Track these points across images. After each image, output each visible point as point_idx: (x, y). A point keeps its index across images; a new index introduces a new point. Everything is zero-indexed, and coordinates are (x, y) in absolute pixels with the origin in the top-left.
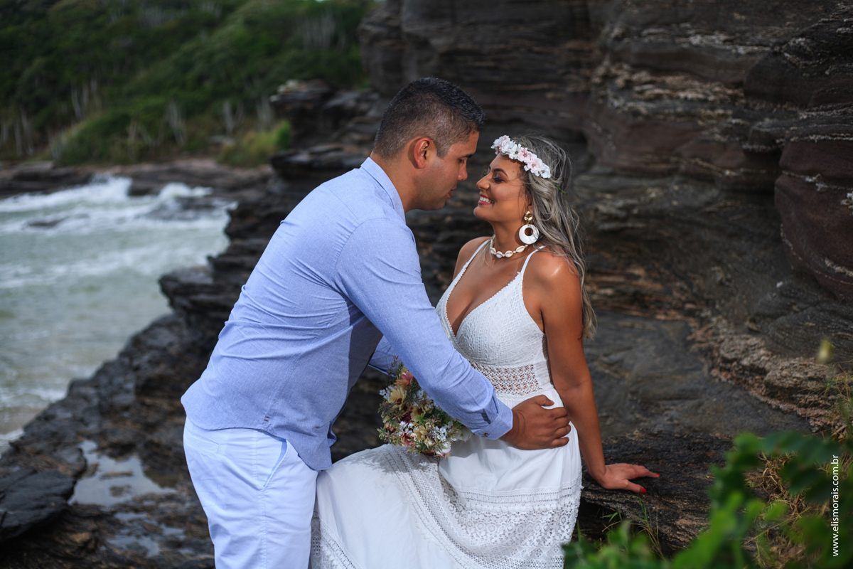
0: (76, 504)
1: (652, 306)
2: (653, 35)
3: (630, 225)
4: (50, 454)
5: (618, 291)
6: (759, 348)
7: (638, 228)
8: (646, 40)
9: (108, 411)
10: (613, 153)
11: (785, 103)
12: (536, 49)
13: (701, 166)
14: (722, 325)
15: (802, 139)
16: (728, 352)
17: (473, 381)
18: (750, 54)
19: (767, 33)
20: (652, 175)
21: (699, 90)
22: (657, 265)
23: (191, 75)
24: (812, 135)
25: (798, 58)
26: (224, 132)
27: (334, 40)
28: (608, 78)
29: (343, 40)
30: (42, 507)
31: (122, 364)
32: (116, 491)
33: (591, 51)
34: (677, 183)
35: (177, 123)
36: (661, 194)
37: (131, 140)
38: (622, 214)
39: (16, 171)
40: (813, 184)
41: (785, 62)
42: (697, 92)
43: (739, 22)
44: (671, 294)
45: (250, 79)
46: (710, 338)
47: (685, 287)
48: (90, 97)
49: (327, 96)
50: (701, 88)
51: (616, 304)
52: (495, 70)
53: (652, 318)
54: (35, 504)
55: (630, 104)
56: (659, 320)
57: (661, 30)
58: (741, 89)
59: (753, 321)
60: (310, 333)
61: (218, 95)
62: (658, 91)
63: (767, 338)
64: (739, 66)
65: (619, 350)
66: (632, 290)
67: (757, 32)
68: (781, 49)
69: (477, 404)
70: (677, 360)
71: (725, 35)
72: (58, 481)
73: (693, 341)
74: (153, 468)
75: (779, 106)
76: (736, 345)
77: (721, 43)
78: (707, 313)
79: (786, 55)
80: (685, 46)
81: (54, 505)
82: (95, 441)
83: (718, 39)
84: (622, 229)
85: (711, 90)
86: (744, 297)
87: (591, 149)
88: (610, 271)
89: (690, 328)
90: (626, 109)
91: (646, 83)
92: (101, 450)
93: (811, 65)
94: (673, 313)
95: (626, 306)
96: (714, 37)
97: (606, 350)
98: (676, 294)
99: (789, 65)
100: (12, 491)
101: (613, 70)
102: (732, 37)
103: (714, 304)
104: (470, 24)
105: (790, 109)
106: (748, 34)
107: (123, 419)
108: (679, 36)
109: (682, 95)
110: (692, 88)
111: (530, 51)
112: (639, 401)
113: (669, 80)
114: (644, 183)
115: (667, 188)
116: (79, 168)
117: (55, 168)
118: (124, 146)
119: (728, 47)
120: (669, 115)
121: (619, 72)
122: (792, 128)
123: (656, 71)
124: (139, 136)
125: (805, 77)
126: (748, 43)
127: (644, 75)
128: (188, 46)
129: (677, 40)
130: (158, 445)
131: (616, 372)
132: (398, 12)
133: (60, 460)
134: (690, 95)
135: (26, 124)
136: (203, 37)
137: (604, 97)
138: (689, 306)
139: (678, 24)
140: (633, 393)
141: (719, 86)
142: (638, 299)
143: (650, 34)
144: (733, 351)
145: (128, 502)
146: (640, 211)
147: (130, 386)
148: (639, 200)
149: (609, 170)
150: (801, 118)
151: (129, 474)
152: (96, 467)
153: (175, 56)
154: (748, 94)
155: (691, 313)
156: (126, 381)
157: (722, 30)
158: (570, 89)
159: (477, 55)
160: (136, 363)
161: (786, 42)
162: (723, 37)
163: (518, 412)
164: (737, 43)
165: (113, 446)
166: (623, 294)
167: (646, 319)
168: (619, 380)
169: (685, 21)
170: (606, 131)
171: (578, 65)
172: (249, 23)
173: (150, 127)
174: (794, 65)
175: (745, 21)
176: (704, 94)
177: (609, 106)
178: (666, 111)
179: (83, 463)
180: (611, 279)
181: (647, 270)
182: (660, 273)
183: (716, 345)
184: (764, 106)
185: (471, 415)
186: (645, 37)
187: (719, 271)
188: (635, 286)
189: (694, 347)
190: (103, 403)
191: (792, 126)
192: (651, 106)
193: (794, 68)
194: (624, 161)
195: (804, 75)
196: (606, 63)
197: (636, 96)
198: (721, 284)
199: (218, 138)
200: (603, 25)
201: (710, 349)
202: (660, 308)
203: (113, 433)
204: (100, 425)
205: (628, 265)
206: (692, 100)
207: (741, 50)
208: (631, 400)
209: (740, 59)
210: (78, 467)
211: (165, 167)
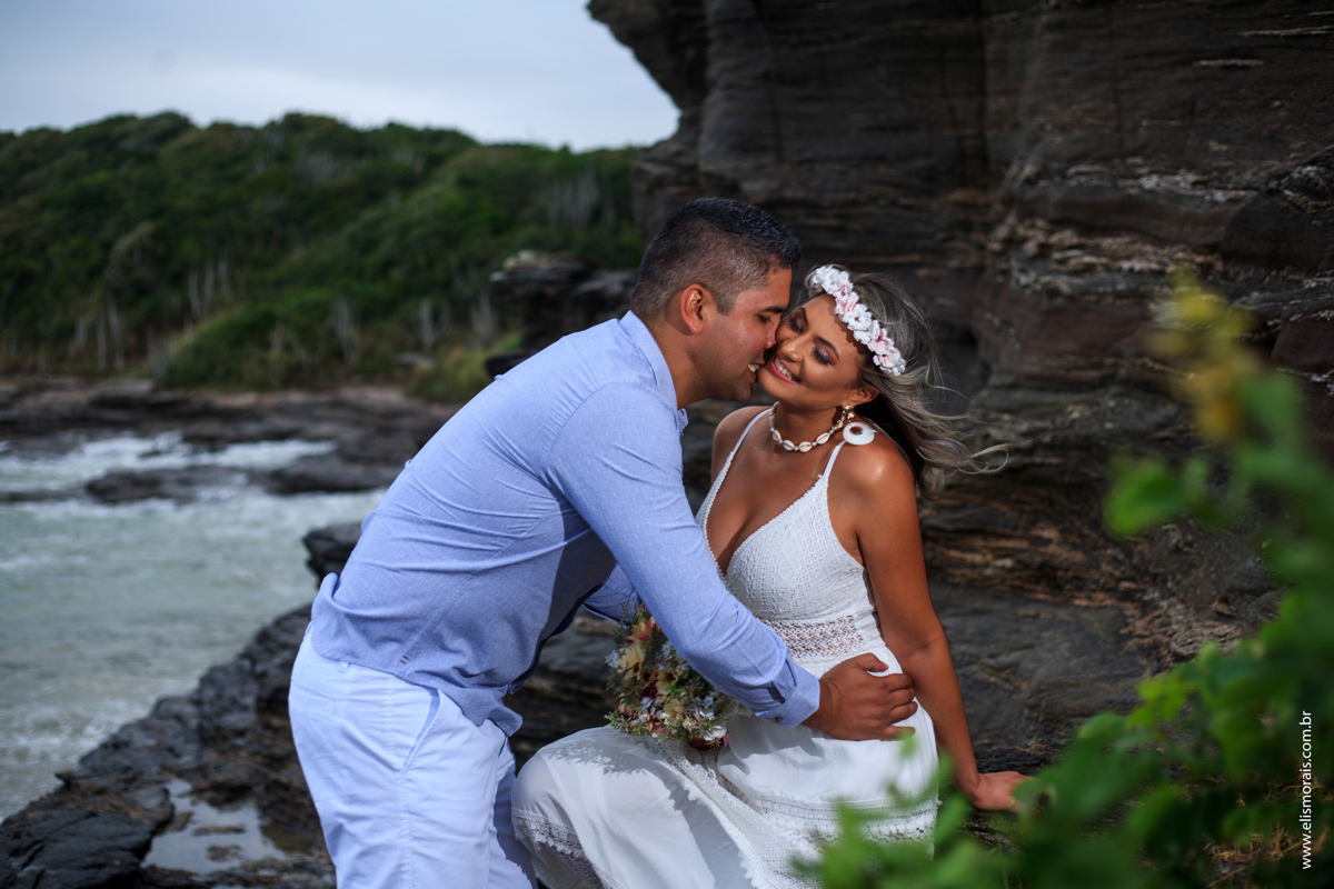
0: (153, 868)
1: (1068, 586)
2: (1084, 175)
3: (1037, 460)
4: (119, 794)
5: (1019, 562)
6: (1232, 639)
7: (1050, 465)
8: (1073, 183)
9: (211, 736)
10: (1014, 355)
11: (1283, 268)
12: (904, 201)
13: (1152, 369)
14: (1176, 612)
15: (1307, 317)
16: (1183, 646)
17: (754, 638)
18: (1232, 201)
19: (1261, 169)
20: (1075, 387)
21: (1152, 258)
22: (1078, 524)
23: (372, 260)
24: (1323, 311)
25: (1304, 197)
26: (418, 347)
27: (596, 215)
28: (1013, 242)
29: (609, 215)
30: (101, 866)
31: (240, 670)
32: (217, 853)
33: (988, 206)
34: (1115, 397)
35: (347, 331)
36: (1088, 413)
37: (275, 354)
38: (1027, 443)
39: (94, 392)
40: (1323, 384)
41: (1285, 204)
42: (1149, 261)
43: (1217, 155)
44: (1098, 567)
45: (463, 268)
46: (1156, 631)
47: (1121, 556)
48: (217, 285)
49: (579, 277)
50: (1156, 254)
51: (1017, 583)
52: (839, 231)
53: (1067, 603)
54: (89, 860)
55: (1046, 279)
56: (1078, 607)
57: (1097, 168)
58: (1216, 255)
59: (1225, 600)
60: (493, 542)
61: (411, 291)
62: (1088, 259)
63: (1245, 624)
64: (1214, 220)
65: (1014, 649)
66: (1038, 559)
67: (1245, 169)
68: (1279, 185)
69: (761, 675)
70: (1103, 662)
71: (1196, 174)
72: (128, 828)
73: (1130, 635)
74: (276, 822)
75: (1274, 273)
76: (1196, 636)
77: (1188, 186)
78: (1153, 594)
79: (1287, 192)
80: (1134, 191)
81: (118, 863)
82: (188, 780)
83: (1184, 180)
84: (1025, 467)
85: (1170, 258)
86: (1212, 569)
87: (982, 354)
88: (1008, 531)
89: (1126, 617)
90: (1038, 287)
91: (1071, 247)
92: (197, 793)
93: (1325, 207)
94: (1100, 596)
95: (1030, 587)
96: (1178, 178)
97: (993, 648)
98: (1106, 568)
99: (1292, 208)
100: (55, 841)
101: (1021, 231)
102: (1206, 178)
103: (1165, 581)
104: (802, 162)
105: (1291, 277)
106: (1230, 173)
107: (237, 748)
108: (1124, 177)
109: (1126, 265)
110: (1142, 255)
111: (894, 204)
112: (1041, 719)
113: (1107, 243)
114: (1062, 398)
115: (1098, 404)
116: (192, 393)
117: (155, 390)
118: (263, 362)
119: (1199, 193)
120: (1104, 294)
121: (1030, 233)
122: (1292, 302)
123: (1087, 229)
124: (288, 347)
125: (1315, 226)
126: (1230, 186)
127: (1067, 236)
128: (370, 214)
129: (1121, 183)
130: (286, 787)
131: (1007, 680)
132: (694, 145)
133: (133, 804)
134: (1138, 265)
135: (115, 321)
136: (394, 201)
137: (1006, 273)
138: (1125, 585)
139: (1123, 158)
140: (1032, 708)
141: (1184, 251)
142: (1047, 576)
143: (1079, 174)
144: (1191, 643)
145: (234, 869)
146: (1054, 438)
147: (249, 700)
148: (1053, 422)
149: (1009, 379)
150: (1307, 287)
151: (238, 830)
152: (188, 817)
153: (350, 228)
154: (1226, 257)
155: (1128, 596)
156: (243, 693)
157: (1191, 167)
158: (954, 263)
159: (813, 207)
160: (260, 668)
161: (1287, 174)
162: (1191, 178)
163: (828, 683)
164: (1213, 187)
165: (217, 787)
166: (1026, 566)
167: (1057, 605)
168: (1011, 693)
169: (1135, 153)
170: (1007, 323)
171: (967, 227)
172: (465, 182)
173: (305, 334)
174: (1299, 207)
175: (1227, 153)
176: (1159, 263)
177: (1013, 284)
178: (1101, 289)
179: (168, 810)
180: (1010, 544)
181: (1061, 531)
182: (1081, 536)
183: (1166, 640)
184: (1251, 274)
185: (753, 691)
186: (1071, 177)
187: (1174, 530)
188: (1043, 554)
189: (1132, 644)
190: (206, 724)
191: (1292, 299)
192: (1077, 281)
193: (1298, 212)
194: (1033, 365)
195: (1314, 222)
196: (1011, 219)
197: (1054, 266)
198: (1177, 549)
199: (408, 357)
200: (1008, 165)
201: (1156, 646)
202: (1079, 589)
203: (218, 768)
204: (199, 757)
205: (1033, 523)
206: (1141, 273)
207: (1220, 196)
208: (1028, 718)
209: (1217, 209)
210: (160, 815)
211: (324, 398)
